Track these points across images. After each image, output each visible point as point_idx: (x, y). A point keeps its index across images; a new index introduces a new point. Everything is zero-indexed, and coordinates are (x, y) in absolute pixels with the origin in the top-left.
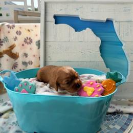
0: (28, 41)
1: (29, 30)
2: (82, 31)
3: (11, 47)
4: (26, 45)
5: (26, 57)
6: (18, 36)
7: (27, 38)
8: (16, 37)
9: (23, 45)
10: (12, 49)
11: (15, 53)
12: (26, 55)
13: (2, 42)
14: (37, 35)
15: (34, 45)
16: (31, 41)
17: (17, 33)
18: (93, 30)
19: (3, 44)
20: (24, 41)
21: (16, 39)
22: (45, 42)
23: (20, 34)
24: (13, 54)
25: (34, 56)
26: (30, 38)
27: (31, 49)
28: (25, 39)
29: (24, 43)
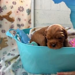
0: (21, 9)
1: (22, 2)
2: (59, 4)
3: (8, 13)
4: (19, 12)
5: (20, 21)
6: (14, 5)
7: (20, 7)
8: (12, 6)
9: (17, 12)
10: (10, 14)
11: (12, 18)
12: (19, 19)
13: (2, 9)
14: (27, 5)
16: (23, 9)
17: (13, 3)
18: (66, 3)
19: (3, 10)
20: (18, 9)
21: (12, 7)
22: (34, 10)
23: (15, 4)
24: (10, 18)
25: (25, 20)
26: (22, 7)
27: (23, 15)
28: (19, 8)
29: (18, 11)
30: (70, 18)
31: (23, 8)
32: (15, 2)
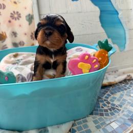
0: (16, 16)
1: (15, 3)
4: (13, 21)
5: (16, 36)
6: (1, 11)
7: (14, 12)
9: (10, 22)
11: (1, 33)
12: (14, 34)
14: (26, 8)
15: (24, 21)
16: (19, 16)
20: (11, 16)
23: (4, 8)
25: (26, 34)
26: (17, 12)
27: (20, 26)
28: (12, 14)
29: (11, 19)
30: (100, 23)
31: (20, 14)
32: (3, 5)
